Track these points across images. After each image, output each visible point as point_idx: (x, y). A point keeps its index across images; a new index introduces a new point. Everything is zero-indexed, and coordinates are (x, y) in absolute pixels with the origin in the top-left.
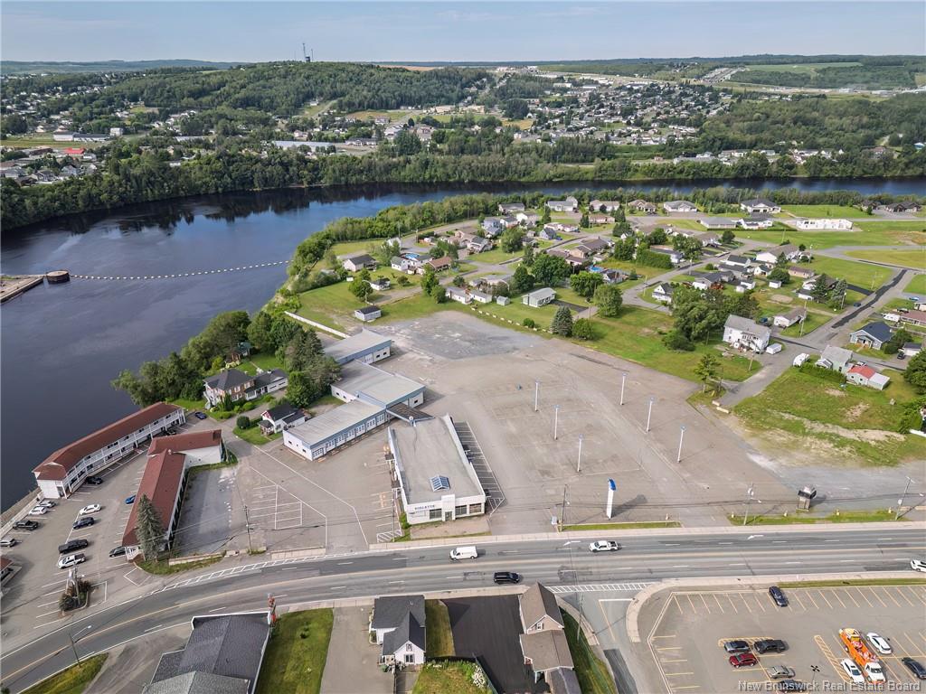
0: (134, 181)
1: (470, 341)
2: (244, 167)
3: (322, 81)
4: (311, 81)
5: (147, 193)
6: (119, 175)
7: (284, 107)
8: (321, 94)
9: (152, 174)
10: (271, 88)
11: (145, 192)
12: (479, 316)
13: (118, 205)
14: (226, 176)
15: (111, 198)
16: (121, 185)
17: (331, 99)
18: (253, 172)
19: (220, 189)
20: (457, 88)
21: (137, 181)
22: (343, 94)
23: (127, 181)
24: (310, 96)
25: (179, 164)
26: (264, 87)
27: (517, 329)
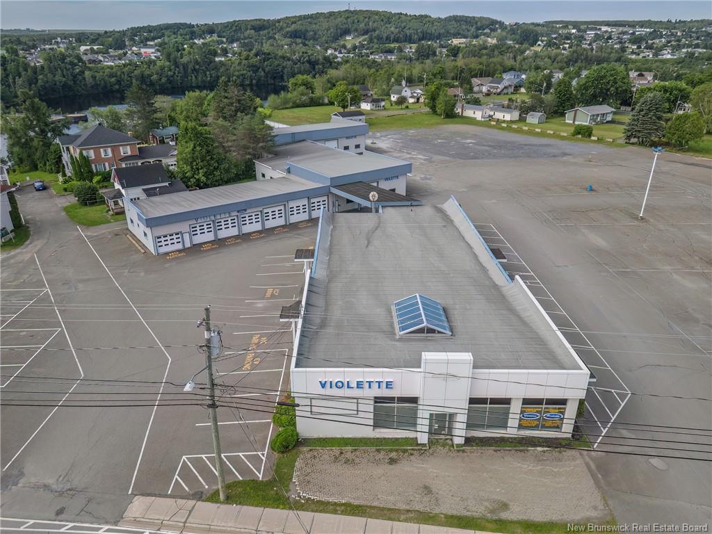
0: (181, 67)
1: (489, 146)
2: (276, 63)
3: (358, 22)
4: (349, 20)
5: (192, 79)
6: (170, 61)
7: (324, 39)
8: (356, 30)
9: (197, 62)
10: (316, 24)
11: (190, 78)
12: (503, 129)
13: (165, 86)
14: (260, 70)
15: (160, 80)
16: (170, 70)
17: (363, 35)
18: (284, 68)
19: (254, 82)
20: (473, 29)
21: (184, 69)
22: (374, 30)
23: (175, 67)
24: (347, 32)
25: (223, 59)
26: (310, 23)
27: (563, 138)
